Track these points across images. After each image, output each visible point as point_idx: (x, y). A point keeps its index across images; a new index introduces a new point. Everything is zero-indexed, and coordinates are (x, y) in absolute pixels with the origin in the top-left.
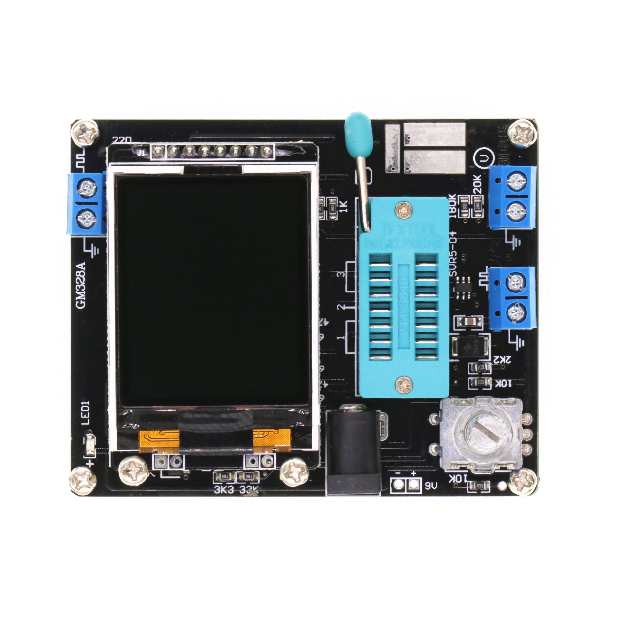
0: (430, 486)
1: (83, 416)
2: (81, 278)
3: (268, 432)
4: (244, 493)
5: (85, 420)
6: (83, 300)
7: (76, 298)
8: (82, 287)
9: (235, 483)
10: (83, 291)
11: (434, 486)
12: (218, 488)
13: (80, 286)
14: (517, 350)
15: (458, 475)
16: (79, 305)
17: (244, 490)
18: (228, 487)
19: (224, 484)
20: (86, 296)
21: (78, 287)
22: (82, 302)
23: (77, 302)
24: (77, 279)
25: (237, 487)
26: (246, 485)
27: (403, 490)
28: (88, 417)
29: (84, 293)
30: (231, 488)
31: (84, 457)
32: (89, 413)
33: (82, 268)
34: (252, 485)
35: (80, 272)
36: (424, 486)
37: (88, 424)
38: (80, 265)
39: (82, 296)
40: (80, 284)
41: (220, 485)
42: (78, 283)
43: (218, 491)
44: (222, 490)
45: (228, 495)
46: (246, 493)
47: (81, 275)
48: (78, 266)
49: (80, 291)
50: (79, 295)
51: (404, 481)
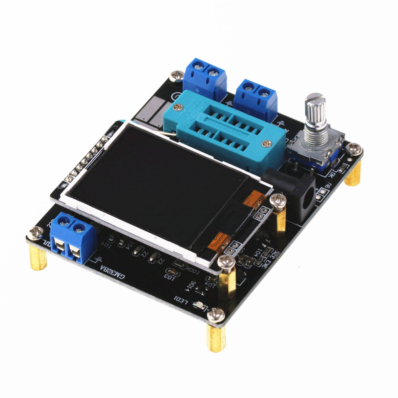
0: (328, 186)
1: (182, 302)
2: (108, 270)
3: (249, 198)
4: (274, 257)
5: (185, 302)
6: (121, 275)
7: (118, 277)
8: (114, 272)
9: (266, 259)
10: (116, 273)
11: (330, 184)
12: (263, 266)
13: (112, 273)
14: (284, 125)
15: (331, 174)
16: (122, 277)
17: (273, 257)
18: (266, 262)
19: (264, 263)
20: (119, 272)
21: (112, 274)
22: (121, 276)
23: (120, 277)
24: (107, 272)
25: (269, 259)
26: (271, 255)
27: (322, 197)
28: (184, 300)
29: (117, 272)
30: (268, 261)
31: (204, 311)
32: (182, 299)
33: (103, 268)
34: (273, 252)
35: (105, 269)
36: (327, 188)
37: (187, 302)
38: (101, 267)
39: (118, 274)
40: (111, 272)
41: (263, 265)
42: (110, 273)
43: (265, 267)
44: (266, 265)
45: (270, 264)
46: (275, 257)
47: (106, 270)
48: (101, 269)
49: (115, 274)
50: (117, 275)
51: (317, 194)
